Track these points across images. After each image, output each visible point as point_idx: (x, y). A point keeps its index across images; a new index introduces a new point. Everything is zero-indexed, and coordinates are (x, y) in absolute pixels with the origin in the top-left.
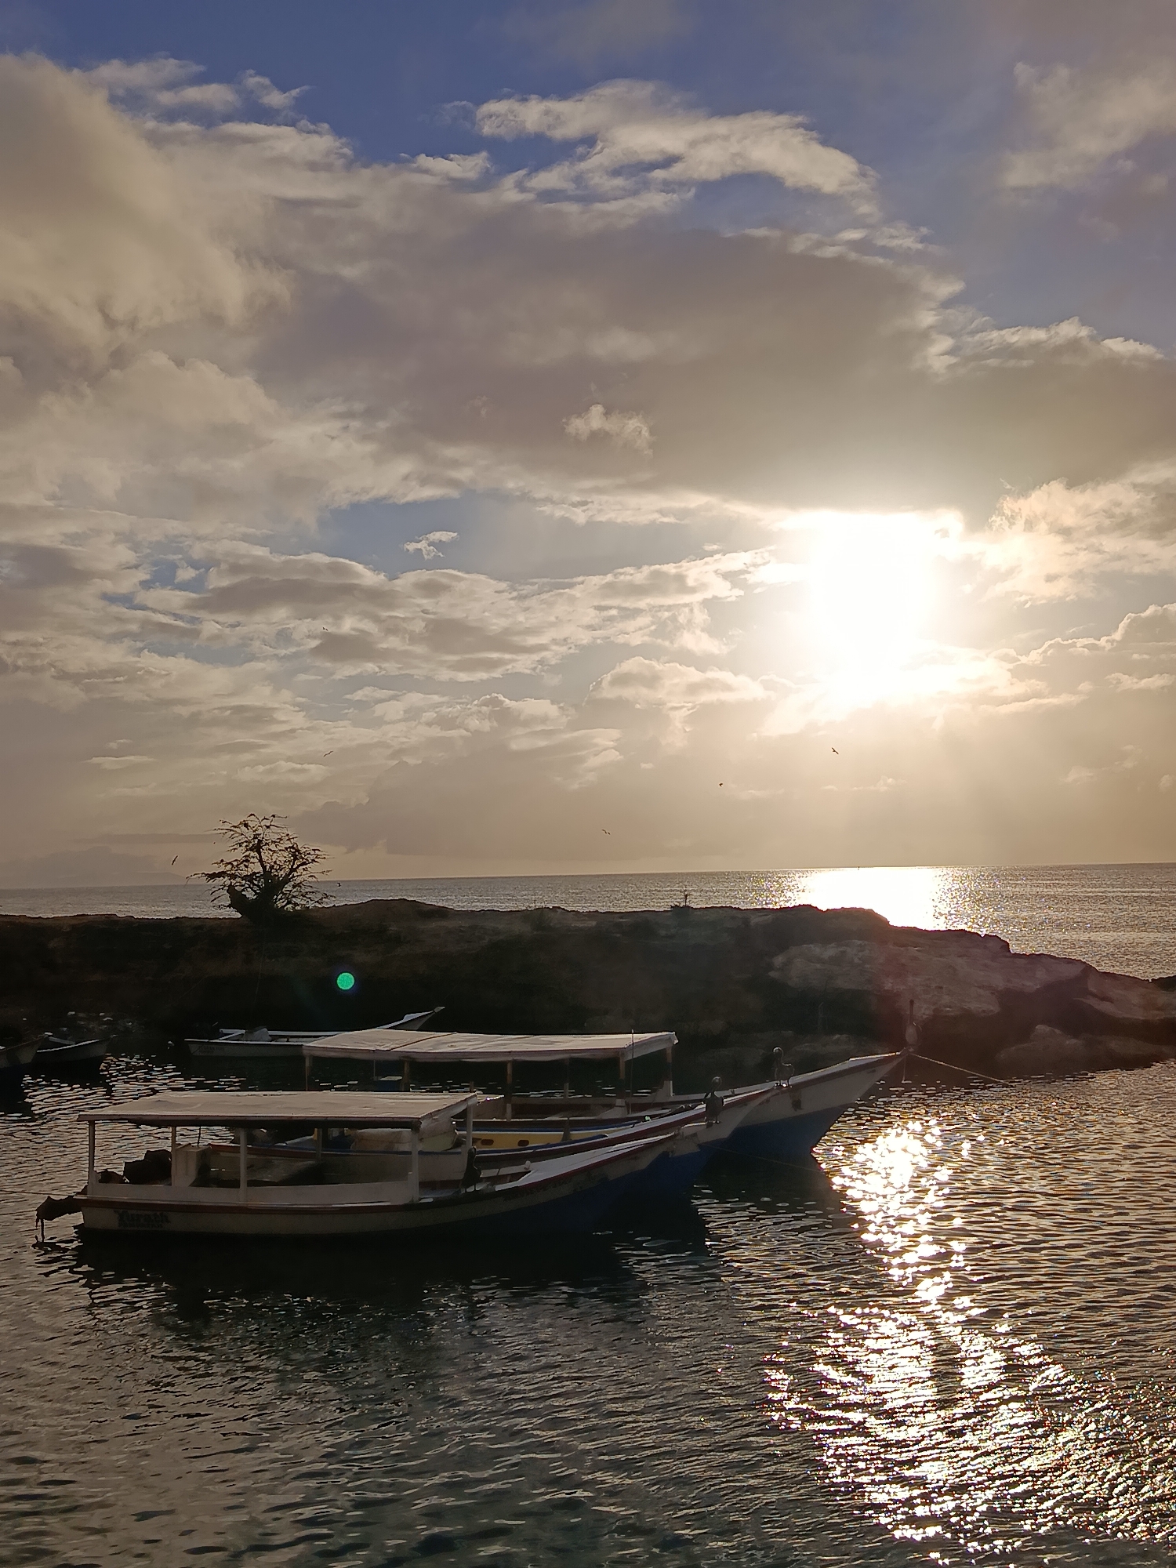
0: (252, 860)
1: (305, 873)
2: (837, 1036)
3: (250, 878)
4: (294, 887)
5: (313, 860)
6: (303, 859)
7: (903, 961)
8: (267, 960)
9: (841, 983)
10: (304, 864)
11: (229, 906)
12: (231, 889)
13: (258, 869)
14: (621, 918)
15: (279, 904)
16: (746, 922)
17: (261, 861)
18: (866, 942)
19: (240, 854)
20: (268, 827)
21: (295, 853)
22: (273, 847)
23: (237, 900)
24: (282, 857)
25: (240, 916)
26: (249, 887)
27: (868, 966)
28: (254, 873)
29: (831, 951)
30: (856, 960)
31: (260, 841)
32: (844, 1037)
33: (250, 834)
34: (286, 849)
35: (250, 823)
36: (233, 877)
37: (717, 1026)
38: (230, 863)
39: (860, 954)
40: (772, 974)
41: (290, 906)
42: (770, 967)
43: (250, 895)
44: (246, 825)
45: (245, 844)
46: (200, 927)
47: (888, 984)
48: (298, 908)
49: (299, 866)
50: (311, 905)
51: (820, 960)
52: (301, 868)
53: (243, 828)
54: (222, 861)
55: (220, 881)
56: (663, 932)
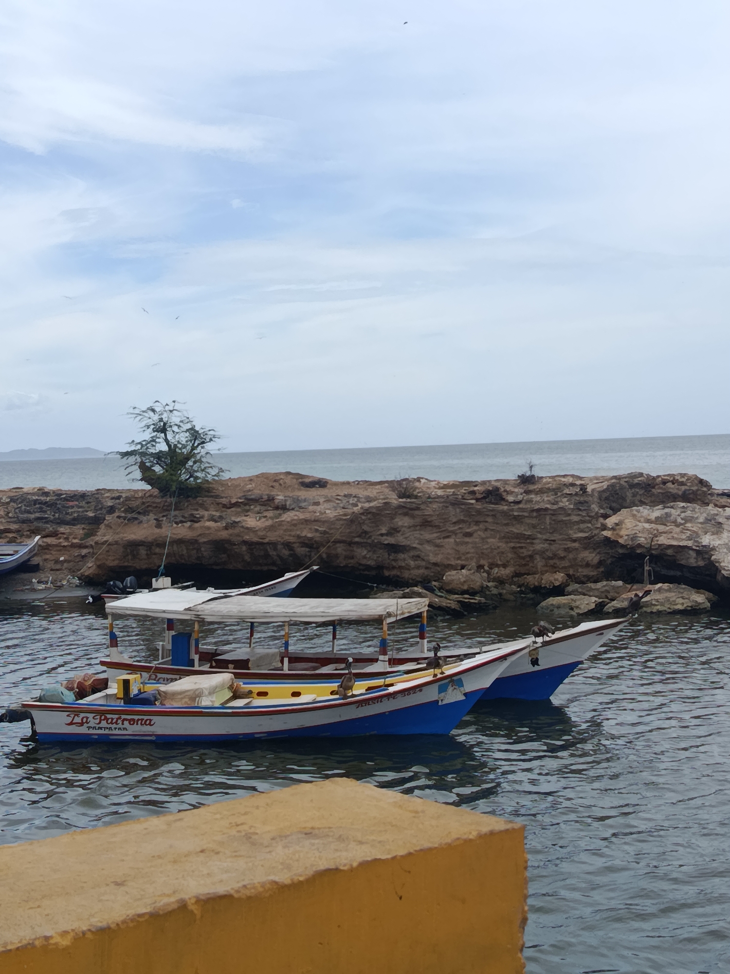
0: (158, 440)
1: (202, 450)
2: (660, 585)
3: (159, 456)
4: (195, 462)
5: (211, 440)
6: (202, 438)
7: (721, 520)
8: (175, 525)
9: (663, 540)
10: (203, 443)
11: (141, 480)
12: (143, 467)
13: (165, 448)
14: (476, 486)
15: (184, 477)
16: (583, 488)
17: (166, 440)
18: (689, 504)
19: (147, 435)
20: (171, 411)
21: (194, 434)
22: (175, 429)
23: (147, 475)
24: (183, 438)
25: (149, 487)
26: (157, 463)
27: (689, 525)
28: (161, 452)
29: (657, 512)
30: (679, 520)
31: (165, 424)
32: (666, 586)
33: (156, 418)
34: (187, 430)
35: (157, 409)
36: (143, 454)
37: (559, 578)
38: (140, 443)
39: (683, 515)
40: (605, 533)
41: (192, 479)
42: (604, 527)
43: (157, 469)
44: (153, 411)
45: (152, 427)
46: (119, 498)
47: (706, 540)
48: (199, 481)
49: (199, 444)
50: (209, 478)
51: (649, 521)
52: (200, 447)
53: (151, 414)
54: (133, 441)
55: (132, 459)
56: (511, 498)
